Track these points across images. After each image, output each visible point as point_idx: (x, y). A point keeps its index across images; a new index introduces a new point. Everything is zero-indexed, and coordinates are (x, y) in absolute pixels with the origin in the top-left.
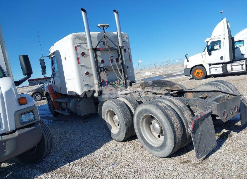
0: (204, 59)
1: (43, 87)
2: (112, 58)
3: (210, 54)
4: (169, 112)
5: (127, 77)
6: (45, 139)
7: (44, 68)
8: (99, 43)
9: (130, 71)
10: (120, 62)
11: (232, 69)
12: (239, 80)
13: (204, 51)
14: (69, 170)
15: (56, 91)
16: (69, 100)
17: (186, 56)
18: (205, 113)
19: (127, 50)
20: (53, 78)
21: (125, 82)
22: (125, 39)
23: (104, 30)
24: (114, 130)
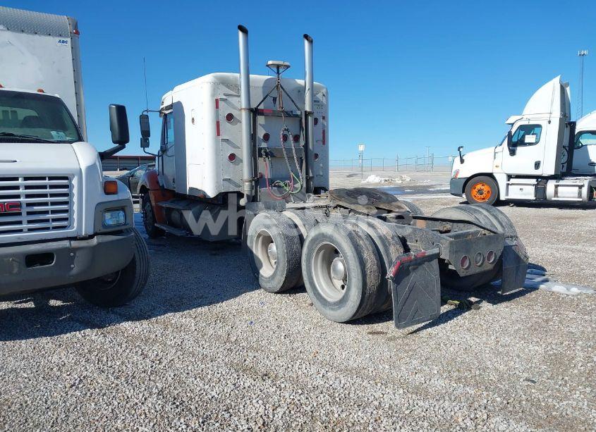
0: (497, 162)
1: (132, 176)
2: (286, 133)
3: (513, 153)
4: (361, 242)
5: (311, 175)
6: (138, 263)
7: (146, 134)
8: (264, 99)
9: (321, 165)
10: (302, 143)
11: (556, 193)
12: (565, 218)
13: (501, 145)
14: (173, 322)
15: (163, 186)
16: (187, 205)
17: (459, 150)
18: (424, 253)
19: (321, 120)
20: (160, 158)
21: (305, 186)
22: (319, 96)
23: (278, 73)
24: (266, 271)
